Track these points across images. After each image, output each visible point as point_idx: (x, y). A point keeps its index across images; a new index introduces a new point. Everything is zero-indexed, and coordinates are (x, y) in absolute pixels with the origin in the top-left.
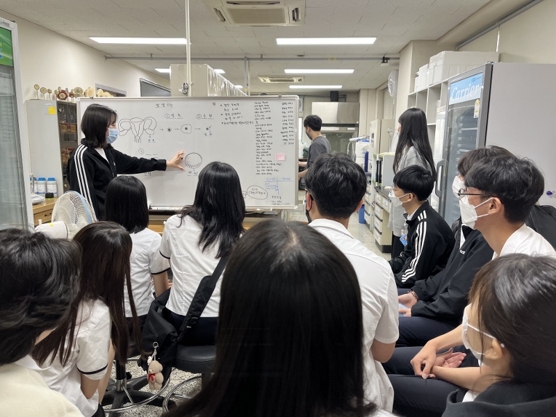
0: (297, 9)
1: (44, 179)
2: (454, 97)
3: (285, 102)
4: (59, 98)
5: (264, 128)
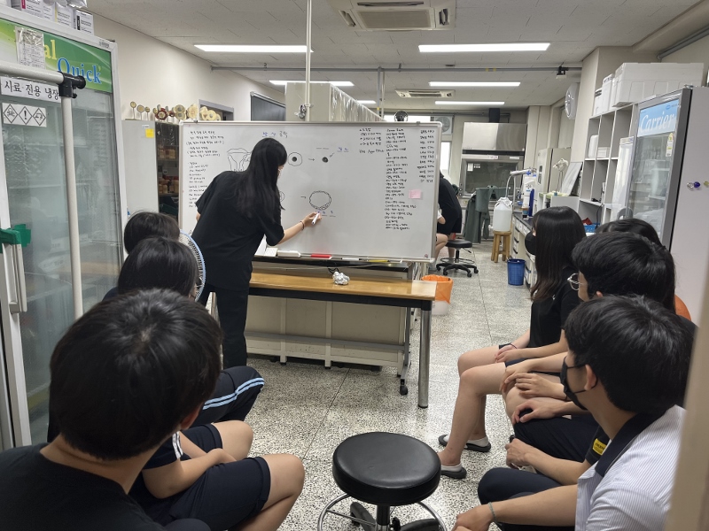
0: (445, 11)
2: (644, 128)
3: (424, 129)
4: (158, 117)
5: (396, 161)
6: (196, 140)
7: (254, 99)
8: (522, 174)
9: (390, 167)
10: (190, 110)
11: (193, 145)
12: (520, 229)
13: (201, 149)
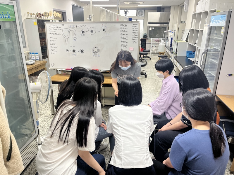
1: (34, 53)
2: (213, 23)
3: (134, 24)
4: (38, 17)
5: (124, 36)
6: (51, 29)
7: (73, 7)
8: (168, 32)
9: (122, 38)
10: (49, 13)
11: (50, 31)
12: (168, 52)
13: (54, 33)
